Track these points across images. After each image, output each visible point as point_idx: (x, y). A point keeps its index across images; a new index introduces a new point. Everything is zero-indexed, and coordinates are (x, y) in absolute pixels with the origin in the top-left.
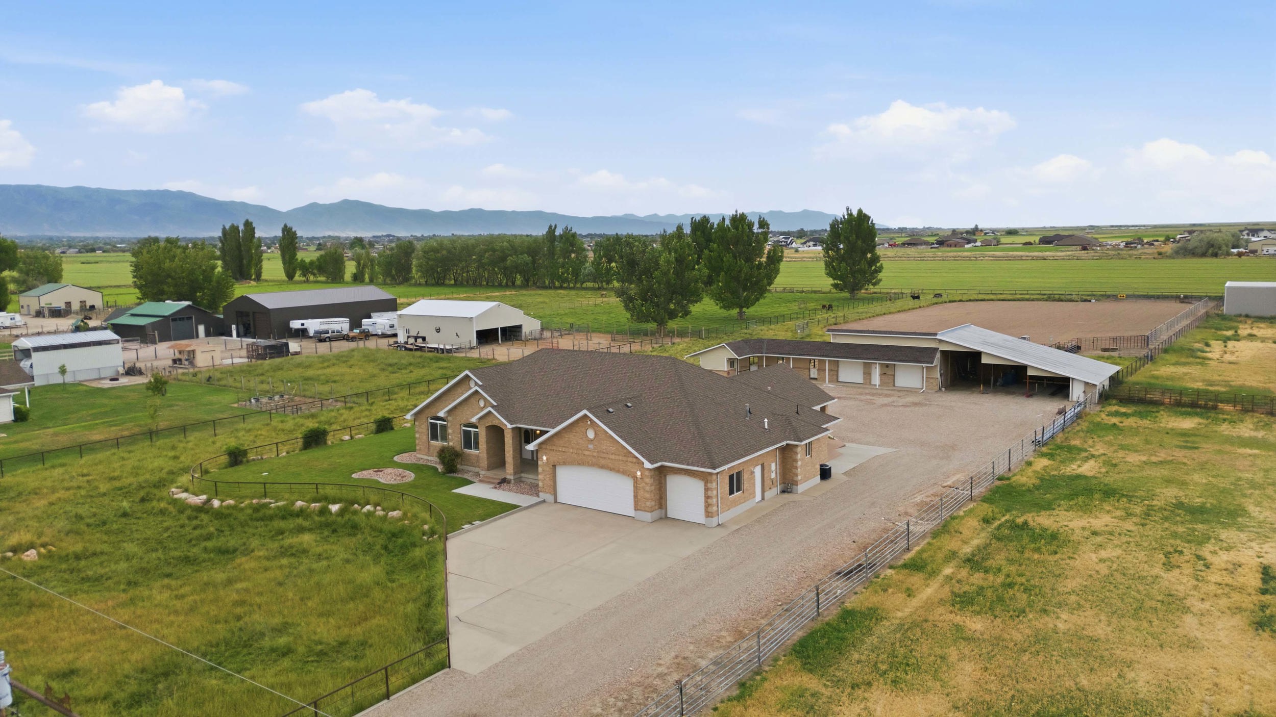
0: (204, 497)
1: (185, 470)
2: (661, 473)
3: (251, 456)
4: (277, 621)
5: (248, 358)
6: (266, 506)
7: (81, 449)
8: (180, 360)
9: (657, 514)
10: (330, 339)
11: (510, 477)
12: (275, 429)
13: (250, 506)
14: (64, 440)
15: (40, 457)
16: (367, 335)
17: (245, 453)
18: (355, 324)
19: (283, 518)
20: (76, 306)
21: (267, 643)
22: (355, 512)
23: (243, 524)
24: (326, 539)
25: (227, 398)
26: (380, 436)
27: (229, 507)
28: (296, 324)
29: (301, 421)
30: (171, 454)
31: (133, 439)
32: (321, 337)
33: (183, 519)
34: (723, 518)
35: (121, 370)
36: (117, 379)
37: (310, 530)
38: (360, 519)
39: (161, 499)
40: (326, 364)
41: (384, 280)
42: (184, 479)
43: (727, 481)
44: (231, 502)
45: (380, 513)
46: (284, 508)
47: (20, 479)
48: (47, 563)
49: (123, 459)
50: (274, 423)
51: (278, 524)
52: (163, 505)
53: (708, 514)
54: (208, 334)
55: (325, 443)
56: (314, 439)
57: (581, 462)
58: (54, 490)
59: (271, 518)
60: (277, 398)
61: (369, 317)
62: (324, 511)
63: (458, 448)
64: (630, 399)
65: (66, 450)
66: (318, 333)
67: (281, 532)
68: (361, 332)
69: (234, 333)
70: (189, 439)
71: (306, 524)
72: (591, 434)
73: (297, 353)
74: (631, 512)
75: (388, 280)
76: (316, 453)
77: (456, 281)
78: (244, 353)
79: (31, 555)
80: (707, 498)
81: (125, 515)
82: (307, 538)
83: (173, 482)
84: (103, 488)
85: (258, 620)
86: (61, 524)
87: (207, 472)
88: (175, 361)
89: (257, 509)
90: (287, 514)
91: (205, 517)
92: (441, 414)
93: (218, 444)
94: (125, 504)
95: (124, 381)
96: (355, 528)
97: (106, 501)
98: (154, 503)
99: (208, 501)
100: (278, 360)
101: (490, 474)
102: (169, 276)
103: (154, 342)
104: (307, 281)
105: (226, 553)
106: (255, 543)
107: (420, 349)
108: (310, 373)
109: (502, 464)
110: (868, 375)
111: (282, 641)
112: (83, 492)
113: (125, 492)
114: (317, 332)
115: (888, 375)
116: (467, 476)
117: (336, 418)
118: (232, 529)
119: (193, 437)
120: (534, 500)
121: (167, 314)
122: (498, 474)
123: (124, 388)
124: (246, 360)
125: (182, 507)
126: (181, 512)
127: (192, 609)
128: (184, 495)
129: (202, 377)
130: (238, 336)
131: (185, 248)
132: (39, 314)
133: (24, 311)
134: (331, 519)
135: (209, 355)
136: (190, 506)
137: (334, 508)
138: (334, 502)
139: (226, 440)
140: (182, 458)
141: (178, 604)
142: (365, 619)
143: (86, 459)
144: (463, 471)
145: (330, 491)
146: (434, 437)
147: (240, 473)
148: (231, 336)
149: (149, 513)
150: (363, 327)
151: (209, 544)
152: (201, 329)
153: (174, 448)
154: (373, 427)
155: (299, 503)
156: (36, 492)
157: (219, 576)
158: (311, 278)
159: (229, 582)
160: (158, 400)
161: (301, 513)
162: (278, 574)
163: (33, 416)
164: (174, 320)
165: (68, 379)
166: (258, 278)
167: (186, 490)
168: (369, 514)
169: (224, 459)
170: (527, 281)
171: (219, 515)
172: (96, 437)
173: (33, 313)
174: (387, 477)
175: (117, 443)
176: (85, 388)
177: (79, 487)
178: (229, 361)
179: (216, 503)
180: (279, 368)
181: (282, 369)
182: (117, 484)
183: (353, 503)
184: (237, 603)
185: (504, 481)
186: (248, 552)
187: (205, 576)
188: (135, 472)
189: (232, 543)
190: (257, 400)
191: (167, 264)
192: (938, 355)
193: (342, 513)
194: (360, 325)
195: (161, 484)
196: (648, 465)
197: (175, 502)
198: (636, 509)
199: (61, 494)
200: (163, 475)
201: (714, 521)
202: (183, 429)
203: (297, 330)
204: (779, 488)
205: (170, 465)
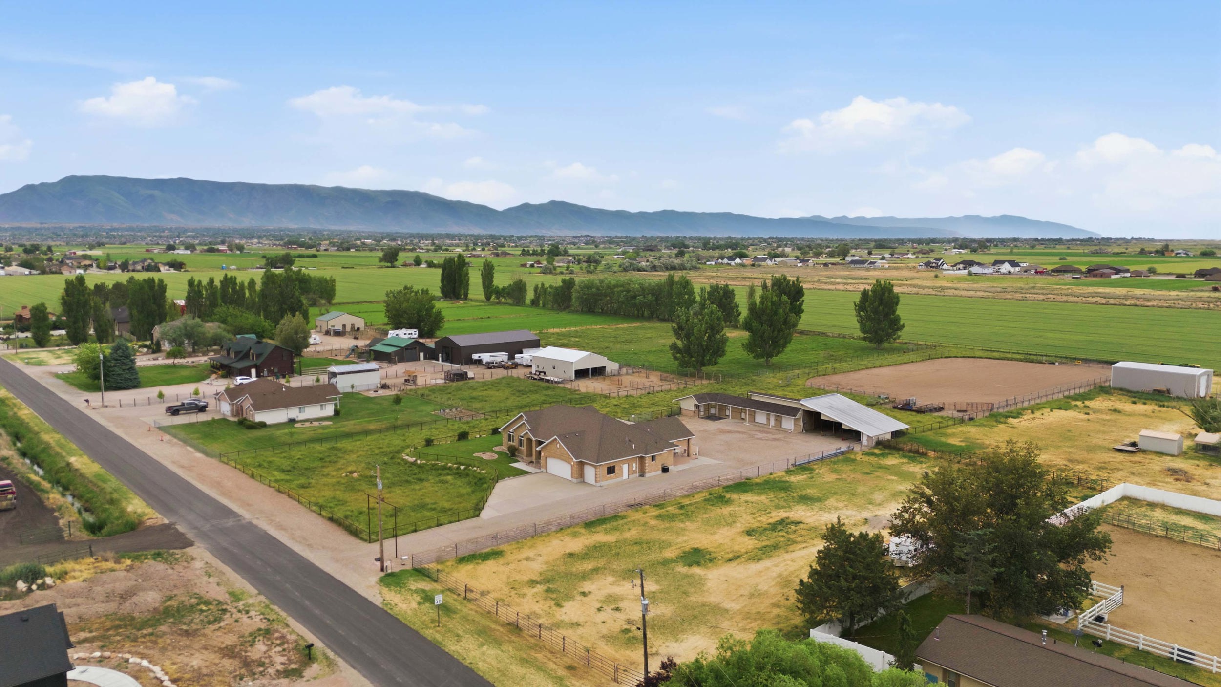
0: (414, 459)
1: (408, 447)
2: (581, 465)
3: (435, 442)
4: (433, 501)
5: (445, 379)
6: (437, 464)
7: (367, 433)
8: (409, 380)
9: (579, 480)
10: (494, 367)
11: (534, 461)
12: (448, 429)
13: (431, 464)
14: (359, 428)
15: (349, 435)
16: (516, 366)
17: (432, 441)
18: (511, 357)
19: (443, 470)
20: (348, 329)
21: (429, 506)
22: (469, 470)
23: (428, 471)
24: (455, 479)
25: (429, 408)
26: (494, 436)
27: (423, 464)
28: (475, 356)
29: (461, 425)
30: (403, 438)
31: (387, 429)
32: (489, 366)
33: (406, 467)
34: (601, 484)
35: (379, 386)
36: (377, 391)
37: (451, 475)
38: (470, 473)
39: (399, 458)
40: (485, 388)
41: (553, 306)
42: (408, 451)
43: (606, 469)
44: (424, 462)
45: (478, 470)
46: (444, 466)
47: (344, 445)
48: (361, 478)
49: (383, 439)
50: (449, 426)
51: (440, 472)
52: (399, 461)
53: (596, 481)
54: (425, 358)
55: (468, 438)
56: (463, 436)
57: (555, 457)
58: (358, 451)
59: (438, 469)
60: (454, 410)
61: (521, 353)
62: (458, 468)
63: (517, 446)
64: (568, 434)
65: (359, 433)
66: (488, 363)
67: (440, 475)
68: (513, 364)
69: (440, 359)
70: (411, 431)
71: (450, 472)
72: (558, 446)
73: (472, 378)
74: (570, 478)
75: (555, 306)
76: (463, 443)
77: (602, 310)
78: (443, 376)
79: (355, 475)
80: (596, 475)
81: (385, 463)
82: (449, 478)
83: (403, 451)
84: (377, 451)
85: (427, 500)
86: (363, 465)
87: (416, 448)
88: (406, 381)
89: (433, 465)
90: (444, 468)
91: (414, 467)
92: (511, 431)
93: (423, 435)
94: (386, 459)
95: (381, 393)
96: (468, 475)
97: (378, 457)
98: (396, 460)
99: (416, 460)
100: (461, 383)
101: (527, 458)
102: (405, 312)
103: (395, 363)
104: (499, 303)
105: (421, 480)
106: (430, 477)
107: (541, 379)
108: (475, 394)
109: (531, 455)
110: (768, 419)
111: (433, 506)
112: (369, 453)
113: (384, 454)
114: (486, 363)
115: (779, 421)
116: (519, 459)
117: (478, 424)
118: (423, 472)
119: (413, 430)
120: (539, 471)
121: (403, 346)
122: (530, 459)
123: (381, 398)
124: (443, 381)
125: (406, 462)
126: (406, 464)
127: (408, 496)
128: (407, 457)
129: (419, 392)
130: (442, 361)
131: (417, 293)
132: (327, 333)
133: (319, 329)
134: (460, 471)
135: (424, 378)
136: (409, 462)
137: (462, 467)
138: (463, 465)
139: (426, 433)
140: (407, 441)
141: (403, 494)
142: (460, 503)
143: (369, 438)
144: (518, 456)
145: (462, 460)
146: (510, 440)
147: (430, 450)
148: (438, 360)
149: (394, 463)
150: (516, 360)
151: (415, 477)
152: (422, 355)
153: (404, 435)
154: (491, 432)
155: (450, 464)
156: (351, 451)
157: (417, 487)
158: (503, 300)
159: (420, 489)
160: (397, 407)
161: (450, 468)
162: (436, 489)
163: (342, 413)
164: (407, 349)
165: (355, 390)
166: (466, 298)
167: (408, 455)
168: (475, 471)
169: (424, 443)
170: (652, 314)
171: (420, 466)
172: (372, 426)
173: (324, 330)
174: (487, 456)
175: (381, 431)
176: (362, 397)
177: (367, 451)
178: (433, 382)
179: (419, 462)
180: (459, 389)
181: (461, 390)
182: (382, 450)
183: (469, 466)
184: (422, 495)
185: (532, 462)
186: (428, 480)
187: (412, 487)
188: (389, 445)
189: (423, 477)
190: (444, 411)
191: (404, 305)
192: (801, 412)
193: (465, 469)
194: (514, 358)
195: (399, 452)
196: (574, 460)
197: (403, 460)
198: (572, 477)
199: (361, 453)
200: (399, 448)
201: (598, 484)
202: (408, 426)
203: (476, 360)
204: (638, 475)
205: (403, 444)
